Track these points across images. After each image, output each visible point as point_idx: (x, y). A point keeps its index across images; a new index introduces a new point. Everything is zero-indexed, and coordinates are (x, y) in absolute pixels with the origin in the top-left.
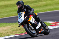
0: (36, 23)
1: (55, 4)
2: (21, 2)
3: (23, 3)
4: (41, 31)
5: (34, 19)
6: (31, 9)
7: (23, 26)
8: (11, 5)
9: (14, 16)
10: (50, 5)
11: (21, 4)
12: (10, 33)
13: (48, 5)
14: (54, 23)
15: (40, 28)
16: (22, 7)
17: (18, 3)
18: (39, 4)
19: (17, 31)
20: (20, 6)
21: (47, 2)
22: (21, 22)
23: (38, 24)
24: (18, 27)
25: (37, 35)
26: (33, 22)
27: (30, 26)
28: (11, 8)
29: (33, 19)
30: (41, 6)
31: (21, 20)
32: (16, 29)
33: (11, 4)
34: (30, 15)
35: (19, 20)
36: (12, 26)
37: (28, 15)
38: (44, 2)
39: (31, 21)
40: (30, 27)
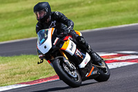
0: (79, 53)
1: (112, 12)
2: (44, 5)
3: (49, 7)
4: (90, 74)
5: (75, 46)
6: (67, 22)
7: (50, 61)
8: (8, 13)
9: (16, 39)
10: (99, 13)
11: (45, 11)
12: (5, 80)
13: (95, 15)
14: (108, 57)
15: (88, 65)
16: (46, 17)
17: (38, 8)
18: (74, 13)
19: (23, 76)
20: (43, 15)
21: (93, 7)
22: (44, 51)
23: (84, 57)
24: (38, 63)
25: (83, 83)
26: (72, 52)
27: (66, 61)
28: (8, 21)
29: (72, 46)
30: (78, 17)
31: (45, 47)
32: (19, 71)
33: (9, 11)
34: (65, 35)
35: (41, 48)
36: (10, 63)
37: (60, 35)
38: (87, 8)
39: (68, 50)
40: (65, 63)
